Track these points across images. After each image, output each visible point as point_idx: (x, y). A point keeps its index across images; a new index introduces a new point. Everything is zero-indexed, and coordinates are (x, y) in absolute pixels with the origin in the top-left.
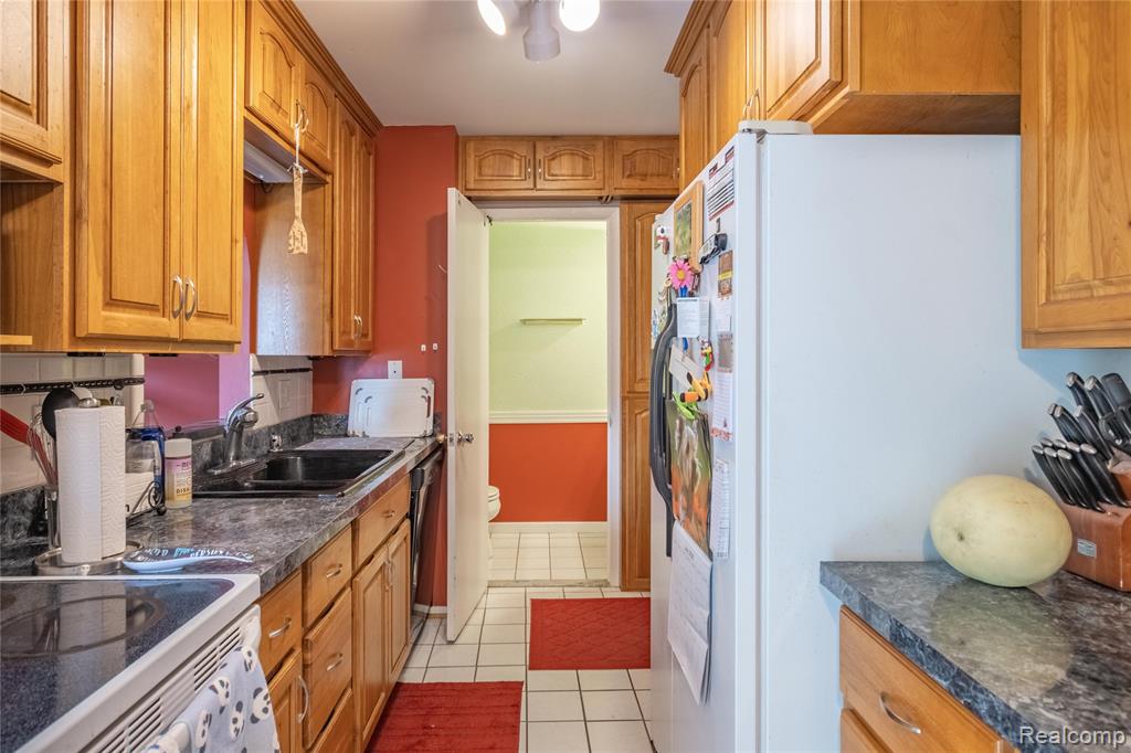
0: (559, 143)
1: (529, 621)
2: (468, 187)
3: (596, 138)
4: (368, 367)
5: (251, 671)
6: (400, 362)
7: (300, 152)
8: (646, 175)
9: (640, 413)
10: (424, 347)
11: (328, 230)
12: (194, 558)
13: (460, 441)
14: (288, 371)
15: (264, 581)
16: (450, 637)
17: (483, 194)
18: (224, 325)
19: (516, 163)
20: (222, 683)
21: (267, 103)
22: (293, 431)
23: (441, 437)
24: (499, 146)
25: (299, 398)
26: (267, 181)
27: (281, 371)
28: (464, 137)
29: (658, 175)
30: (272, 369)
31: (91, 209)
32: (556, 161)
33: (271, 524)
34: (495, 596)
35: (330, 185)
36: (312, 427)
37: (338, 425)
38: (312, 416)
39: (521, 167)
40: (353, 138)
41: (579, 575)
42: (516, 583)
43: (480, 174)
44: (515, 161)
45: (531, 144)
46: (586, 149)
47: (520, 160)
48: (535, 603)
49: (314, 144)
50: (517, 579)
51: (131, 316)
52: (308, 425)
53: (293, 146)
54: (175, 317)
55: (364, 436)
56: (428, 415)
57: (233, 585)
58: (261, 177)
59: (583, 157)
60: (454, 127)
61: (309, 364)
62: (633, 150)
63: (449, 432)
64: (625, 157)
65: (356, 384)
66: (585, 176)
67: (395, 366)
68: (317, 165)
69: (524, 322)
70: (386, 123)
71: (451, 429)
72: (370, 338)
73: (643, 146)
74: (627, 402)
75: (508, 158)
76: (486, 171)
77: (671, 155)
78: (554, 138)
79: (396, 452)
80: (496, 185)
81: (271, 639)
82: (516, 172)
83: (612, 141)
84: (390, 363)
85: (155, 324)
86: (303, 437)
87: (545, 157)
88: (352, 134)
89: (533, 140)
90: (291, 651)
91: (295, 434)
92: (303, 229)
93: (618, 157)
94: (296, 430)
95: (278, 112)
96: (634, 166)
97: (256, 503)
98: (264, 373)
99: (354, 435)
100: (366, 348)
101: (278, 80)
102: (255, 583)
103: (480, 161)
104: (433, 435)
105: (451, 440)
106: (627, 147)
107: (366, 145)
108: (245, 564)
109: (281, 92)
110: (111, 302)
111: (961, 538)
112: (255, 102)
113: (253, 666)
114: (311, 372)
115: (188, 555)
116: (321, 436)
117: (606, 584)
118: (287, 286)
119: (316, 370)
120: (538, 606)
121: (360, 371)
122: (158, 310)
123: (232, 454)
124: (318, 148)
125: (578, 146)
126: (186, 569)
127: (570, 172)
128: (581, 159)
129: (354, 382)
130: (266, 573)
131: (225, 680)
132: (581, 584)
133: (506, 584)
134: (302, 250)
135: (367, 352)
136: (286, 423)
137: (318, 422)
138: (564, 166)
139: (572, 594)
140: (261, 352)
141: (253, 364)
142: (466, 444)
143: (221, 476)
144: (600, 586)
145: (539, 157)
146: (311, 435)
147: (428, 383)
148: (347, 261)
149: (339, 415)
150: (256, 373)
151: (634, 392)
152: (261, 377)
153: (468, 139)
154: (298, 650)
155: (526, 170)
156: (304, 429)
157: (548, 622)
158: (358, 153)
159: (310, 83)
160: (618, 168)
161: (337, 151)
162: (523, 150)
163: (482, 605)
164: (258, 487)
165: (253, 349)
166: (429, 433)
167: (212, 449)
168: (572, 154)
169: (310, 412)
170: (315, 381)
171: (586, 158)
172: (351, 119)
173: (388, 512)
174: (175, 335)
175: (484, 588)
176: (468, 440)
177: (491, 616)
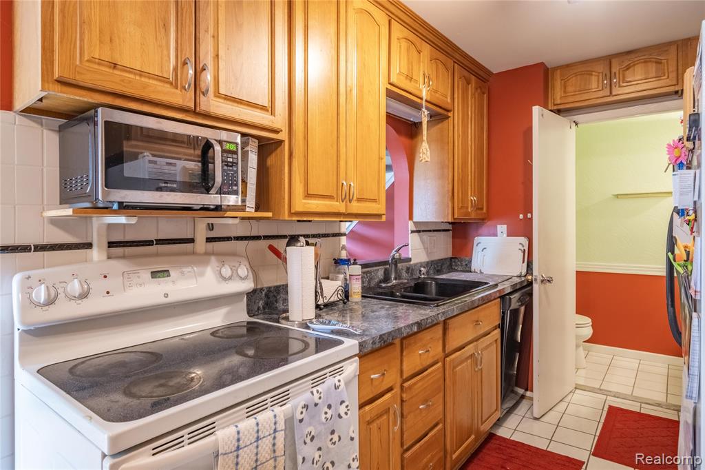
0: (632, 56)
1: (603, 420)
2: (556, 103)
3: (670, 44)
4: (484, 229)
5: (339, 390)
6: (505, 226)
7: (426, 101)
10: (521, 216)
11: (451, 145)
12: (337, 327)
13: (542, 281)
14: (434, 231)
15: (361, 345)
16: (536, 415)
17: (568, 106)
18: (373, 205)
19: (594, 79)
20: (318, 391)
21: (403, 78)
22: (438, 267)
23: (530, 277)
24: (581, 69)
25: (442, 248)
26: (416, 121)
27: (430, 231)
28: (552, 68)
30: (422, 229)
31: (297, 151)
32: (631, 69)
33: (388, 316)
34: (579, 396)
35: (452, 118)
36: (451, 265)
37: (466, 265)
38: (451, 258)
39: (598, 81)
40: (470, 85)
41: (661, 398)
42: (599, 391)
43: (565, 92)
44: (593, 77)
45: (607, 62)
46: (659, 55)
47: (598, 76)
48: (611, 408)
49: (437, 95)
50: (601, 388)
51: (319, 202)
52: (448, 263)
53: (421, 99)
54: (343, 202)
55: (481, 273)
56: (523, 262)
57: (344, 342)
58: (412, 120)
59: (656, 62)
60: (542, 63)
61: (450, 227)
63: (534, 274)
65: (477, 240)
66: (658, 77)
67: (502, 228)
68: (440, 107)
69: (617, 196)
70: (495, 71)
71: (535, 272)
72: (485, 210)
75: (588, 76)
76: (570, 89)
78: (629, 53)
79: (491, 284)
80: (578, 98)
81: (372, 379)
82: (594, 86)
84: (499, 227)
85: (331, 206)
86: (444, 270)
87: (620, 69)
88: (468, 83)
89: (609, 59)
90: (390, 389)
91: (439, 268)
92: (427, 147)
94: (437, 266)
95: (411, 81)
97: (391, 305)
98: (418, 231)
99: (475, 272)
100: (481, 217)
101: (410, 63)
102: (354, 345)
103: (565, 83)
104: (525, 276)
105: (536, 280)
107: (480, 87)
108: (356, 335)
109: (412, 70)
110: (308, 196)
112: (394, 79)
113: (340, 388)
114: (451, 232)
115: (335, 325)
116: (456, 271)
118: (428, 181)
119: (453, 230)
120: (613, 412)
121: (480, 231)
122: (334, 198)
123: (393, 276)
124: (441, 97)
125: (650, 55)
126: (332, 332)
127: (643, 77)
128: (654, 64)
129: (476, 238)
130: (364, 341)
131: (320, 391)
132: (659, 405)
133: (591, 390)
134: (427, 159)
135: (483, 219)
136: (432, 261)
137: (454, 262)
138: (637, 73)
139: (647, 410)
140: (415, 219)
141: (411, 226)
142: (548, 284)
143: (384, 288)
144: (678, 410)
145: (614, 70)
146: (451, 269)
147: (524, 240)
148: (464, 163)
149: (467, 259)
150: (412, 232)
152: (417, 234)
153: (555, 69)
154: (397, 390)
155: (603, 81)
156: (446, 266)
157: (619, 425)
158: (473, 95)
159: (433, 59)
161: (456, 96)
162: (600, 68)
163: (567, 399)
164: (403, 296)
165: (411, 218)
166: (523, 274)
167: (384, 272)
168: (645, 62)
169: (450, 255)
170: (453, 237)
171: (659, 62)
172: (466, 74)
173: (477, 321)
174: (343, 210)
175: (572, 388)
176: (548, 281)
177: (571, 409)
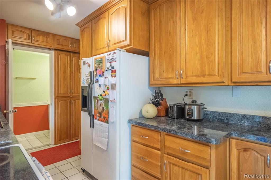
0: (39, 32)
2: (8, 38)
3: (50, 33)
8: (63, 45)
9: (60, 102)
17: (14, 41)
19: (25, 35)
24: (20, 29)
28: (8, 23)
29: (66, 46)
32: (38, 37)
39: (27, 36)
43: (13, 35)
44: (25, 34)
45: (30, 30)
46: (47, 36)
47: (27, 34)
48: (32, 154)
62: (60, 38)
64: (57, 40)
66: (47, 42)
69: (16, 78)
73: (62, 38)
74: (57, 99)
75: (23, 33)
76: (15, 35)
77: (69, 42)
78: (37, 31)
82: (25, 37)
83: (54, 35)
87: (35, 35)
93: (56, 40)
96: (59, 42)
103: (13, 32)
106: (58, 38)
111: (147, 112)
117: (50, 144)
125: (44, 34)
127: (42, 41)
128: (45, 38)
132: (43, 146)
138: (40, 38)
139: (41, 149)
144: (49, 145)
145: (33, 35)
151: (58, 97)
155: (29, 37)
160: (55, 42)
162: (28, 32)
168: (43, 36)
171: (47, 38)
